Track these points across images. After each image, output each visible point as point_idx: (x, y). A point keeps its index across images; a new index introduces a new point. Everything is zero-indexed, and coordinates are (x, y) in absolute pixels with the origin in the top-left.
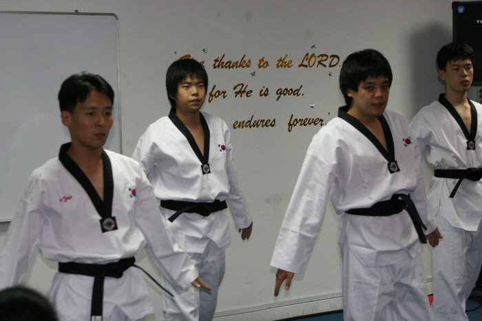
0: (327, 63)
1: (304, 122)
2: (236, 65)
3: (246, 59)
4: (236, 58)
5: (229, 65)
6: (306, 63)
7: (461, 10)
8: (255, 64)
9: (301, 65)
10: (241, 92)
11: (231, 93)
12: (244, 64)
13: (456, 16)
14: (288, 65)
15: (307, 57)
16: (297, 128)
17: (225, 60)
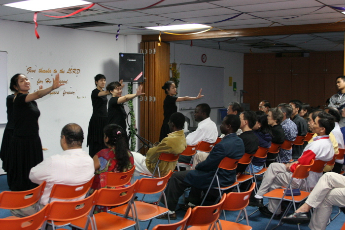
0: (76, 72)
1: (68, 93)
2: (46, 72)
3: (50, 70)
4: (46, 69)
5: (44, 72)
6: (69, 72)
7: (122, 56)
8: (53, 71)
9: (68, 72)
10: (48, 81)
11: (44, 82)
12: (49, 71)
13: (121, 58)
14: (63, 72)
15: (70, 70)
16: (66, 95)
17: (43, 70)
